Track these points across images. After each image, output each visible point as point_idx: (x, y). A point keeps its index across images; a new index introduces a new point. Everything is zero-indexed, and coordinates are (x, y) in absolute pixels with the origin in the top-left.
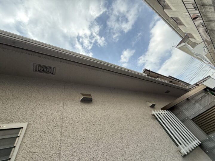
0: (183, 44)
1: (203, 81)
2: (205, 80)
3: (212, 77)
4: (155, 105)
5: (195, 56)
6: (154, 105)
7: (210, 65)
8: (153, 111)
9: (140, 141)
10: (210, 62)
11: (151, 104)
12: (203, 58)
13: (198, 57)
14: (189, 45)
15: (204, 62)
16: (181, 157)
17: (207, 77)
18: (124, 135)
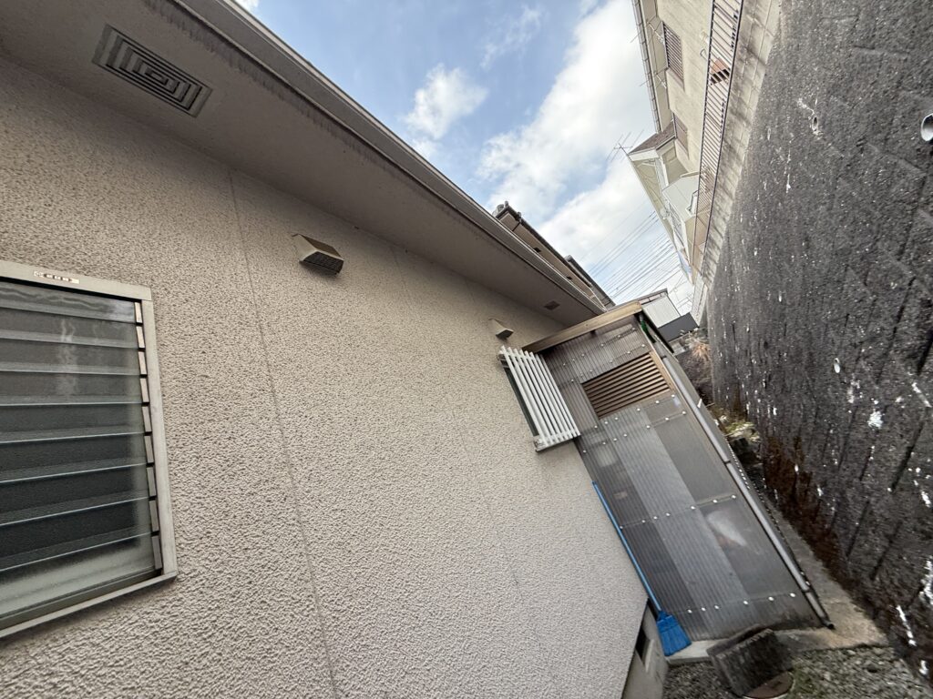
0: (651, 154)
1: (647, 300)
2: (651, 299)
3: (670, 295)
4: (512, 333)
5: (663, 212)
6: (510, 333)
7: (683, 256)
8: (503, 347)
9: (460, 407)
10: (686, 246)
11: (501, 329)
12: (678, 226)
13: (670, 219)
14: (664, 166)
15: (673, 241)
16: (534, 452)
17: (660, 293)
18: (427, 388)
